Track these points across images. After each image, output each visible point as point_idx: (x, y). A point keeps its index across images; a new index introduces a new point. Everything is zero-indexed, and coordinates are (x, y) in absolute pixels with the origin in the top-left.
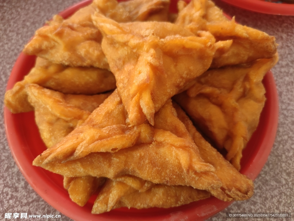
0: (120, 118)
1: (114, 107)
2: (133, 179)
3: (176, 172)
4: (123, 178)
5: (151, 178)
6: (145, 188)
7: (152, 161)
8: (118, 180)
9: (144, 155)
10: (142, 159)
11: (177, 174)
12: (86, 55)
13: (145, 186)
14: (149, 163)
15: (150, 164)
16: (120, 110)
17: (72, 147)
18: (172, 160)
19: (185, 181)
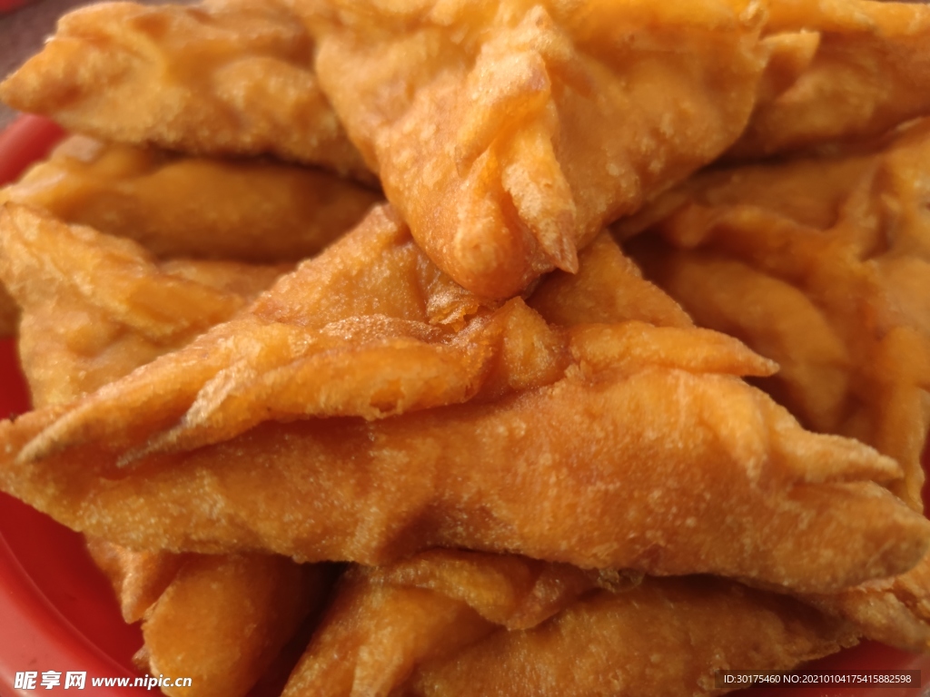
0: (402, 295)
1: (373, 255)
2: (475, 568)
3: (700, 498)
4: (424, 565)
5: (574, 541)
6: (538, 608)
7: (568, 455)
8: (399, 575)
9: (528, 432)
10: (521, 452)
11: (703, 506)
12: (251, 103)
13: (535, 597)
14: (556, 467)
15: (565, 471)
16: (401, 264)
17: (178, 386)
18: (676, 435)
19: (742, 546)
